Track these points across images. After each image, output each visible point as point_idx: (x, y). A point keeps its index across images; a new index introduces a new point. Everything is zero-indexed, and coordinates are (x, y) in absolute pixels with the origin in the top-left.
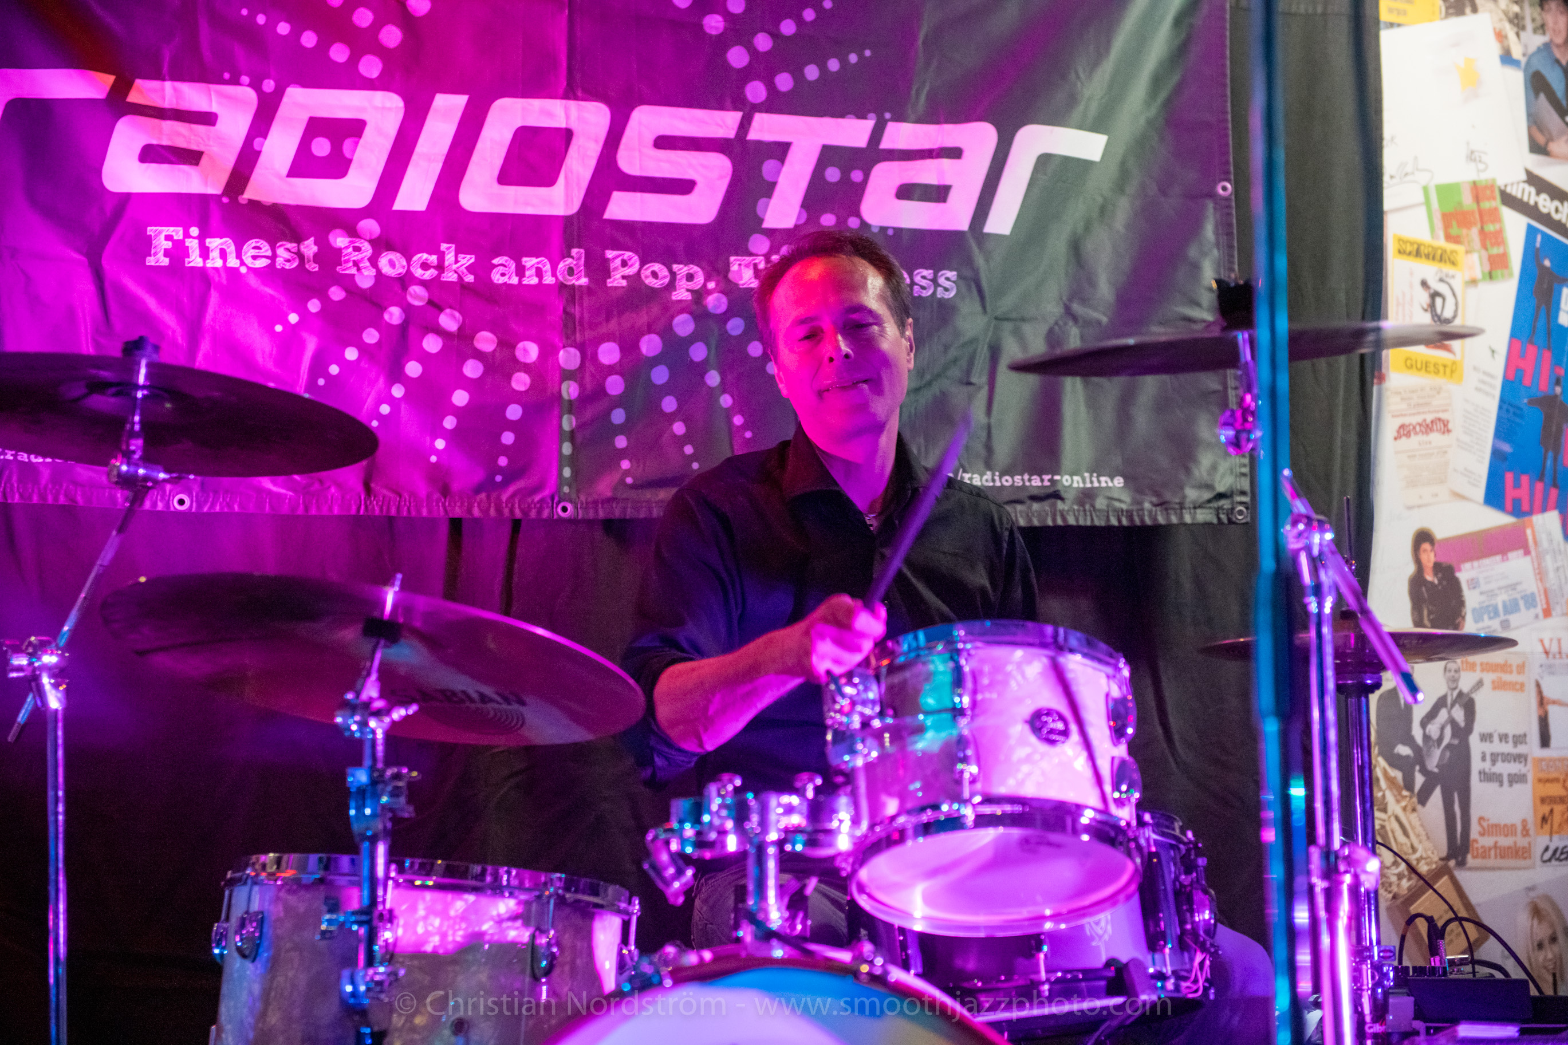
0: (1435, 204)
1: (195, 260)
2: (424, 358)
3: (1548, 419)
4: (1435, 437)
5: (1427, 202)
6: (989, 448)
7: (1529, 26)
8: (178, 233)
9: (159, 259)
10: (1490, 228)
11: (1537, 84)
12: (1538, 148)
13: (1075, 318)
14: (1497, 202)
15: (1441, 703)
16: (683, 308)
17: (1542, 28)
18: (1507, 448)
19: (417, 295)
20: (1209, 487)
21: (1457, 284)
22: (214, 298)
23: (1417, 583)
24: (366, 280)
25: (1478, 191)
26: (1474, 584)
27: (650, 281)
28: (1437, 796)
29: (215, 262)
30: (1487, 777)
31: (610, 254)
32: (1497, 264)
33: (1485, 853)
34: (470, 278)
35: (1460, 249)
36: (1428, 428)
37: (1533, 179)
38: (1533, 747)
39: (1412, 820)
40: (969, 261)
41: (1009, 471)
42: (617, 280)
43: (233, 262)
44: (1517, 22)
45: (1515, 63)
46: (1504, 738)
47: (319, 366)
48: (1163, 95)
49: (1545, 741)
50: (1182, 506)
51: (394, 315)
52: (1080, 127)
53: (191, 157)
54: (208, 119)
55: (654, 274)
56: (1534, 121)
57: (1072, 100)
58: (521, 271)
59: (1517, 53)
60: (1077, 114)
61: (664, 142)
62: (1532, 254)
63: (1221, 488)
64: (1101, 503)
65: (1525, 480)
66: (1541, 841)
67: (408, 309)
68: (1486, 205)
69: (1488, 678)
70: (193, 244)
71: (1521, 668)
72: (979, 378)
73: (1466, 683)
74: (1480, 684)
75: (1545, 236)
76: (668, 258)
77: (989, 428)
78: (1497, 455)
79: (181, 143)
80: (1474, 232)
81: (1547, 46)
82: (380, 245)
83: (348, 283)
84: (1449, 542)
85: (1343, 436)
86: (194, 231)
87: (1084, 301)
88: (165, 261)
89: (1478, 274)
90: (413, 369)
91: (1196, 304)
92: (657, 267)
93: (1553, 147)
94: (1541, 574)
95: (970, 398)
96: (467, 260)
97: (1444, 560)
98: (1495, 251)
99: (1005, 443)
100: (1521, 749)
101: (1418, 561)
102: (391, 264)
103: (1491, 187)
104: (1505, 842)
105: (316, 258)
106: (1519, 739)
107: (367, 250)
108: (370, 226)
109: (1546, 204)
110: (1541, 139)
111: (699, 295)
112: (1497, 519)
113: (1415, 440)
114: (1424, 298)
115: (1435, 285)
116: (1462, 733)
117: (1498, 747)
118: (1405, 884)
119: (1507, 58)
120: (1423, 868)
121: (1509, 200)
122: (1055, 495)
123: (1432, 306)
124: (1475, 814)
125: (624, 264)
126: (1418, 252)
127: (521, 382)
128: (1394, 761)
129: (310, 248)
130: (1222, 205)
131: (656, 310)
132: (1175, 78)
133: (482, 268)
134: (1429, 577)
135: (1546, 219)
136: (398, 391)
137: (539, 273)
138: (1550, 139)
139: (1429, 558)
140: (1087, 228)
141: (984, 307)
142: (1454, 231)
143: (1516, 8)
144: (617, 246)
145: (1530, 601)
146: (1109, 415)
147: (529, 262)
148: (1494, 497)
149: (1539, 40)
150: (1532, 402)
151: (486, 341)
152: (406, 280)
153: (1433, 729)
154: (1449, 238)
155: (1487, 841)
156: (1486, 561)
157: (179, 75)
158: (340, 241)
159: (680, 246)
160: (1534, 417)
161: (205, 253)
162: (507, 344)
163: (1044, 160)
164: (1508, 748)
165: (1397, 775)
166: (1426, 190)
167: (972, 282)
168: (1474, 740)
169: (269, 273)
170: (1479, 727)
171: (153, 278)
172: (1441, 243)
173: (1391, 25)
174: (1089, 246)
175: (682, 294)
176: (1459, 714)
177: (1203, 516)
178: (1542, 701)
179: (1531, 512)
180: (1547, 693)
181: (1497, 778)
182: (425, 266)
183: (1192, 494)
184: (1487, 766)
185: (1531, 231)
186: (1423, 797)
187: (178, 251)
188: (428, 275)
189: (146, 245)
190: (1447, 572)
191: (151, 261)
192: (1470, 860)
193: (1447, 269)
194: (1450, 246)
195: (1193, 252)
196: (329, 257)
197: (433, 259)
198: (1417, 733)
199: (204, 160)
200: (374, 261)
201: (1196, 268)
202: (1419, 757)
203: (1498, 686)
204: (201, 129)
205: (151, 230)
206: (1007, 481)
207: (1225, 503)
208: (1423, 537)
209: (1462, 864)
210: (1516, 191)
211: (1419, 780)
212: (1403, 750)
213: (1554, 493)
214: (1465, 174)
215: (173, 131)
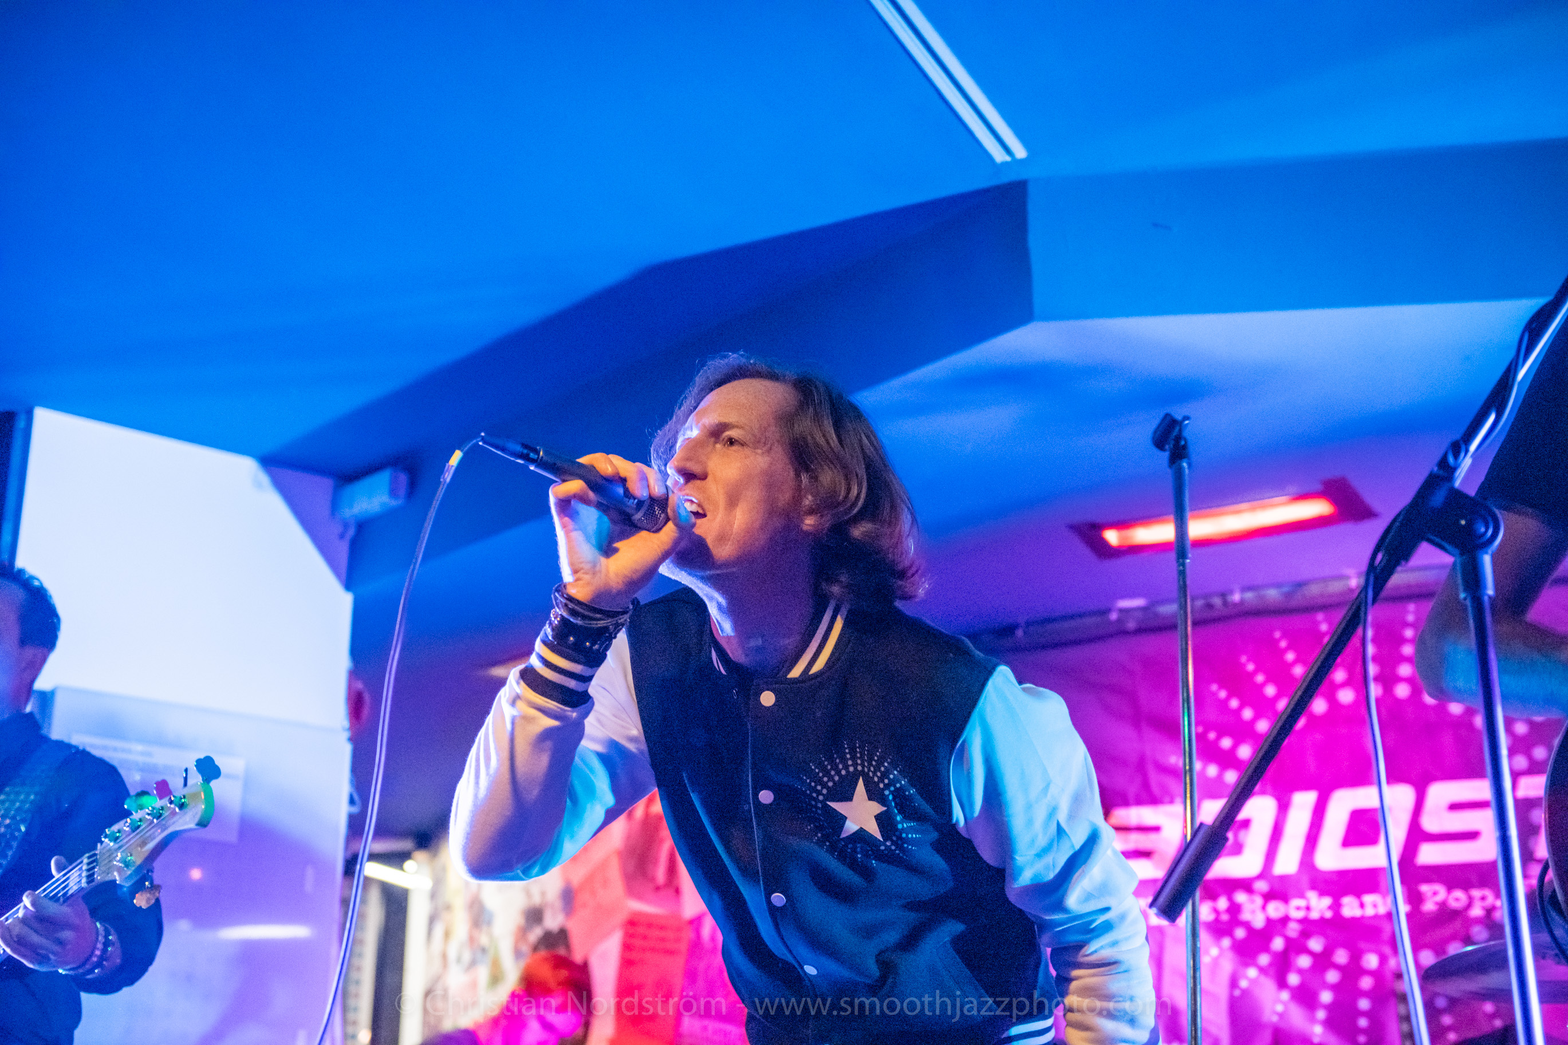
2: (1300, 971)
16: (1478, 921)
19: (1293, 929)
24: (1258, 921)
27: (1454, 904)
31: (1425, 888)
34: (1329, 914)
42: (1429, 906)
47: (1234, 983)
51: (1278, 944)
53: (1148, 854)
54: (1156, 829)
55: (1457, 899)
58: (1362, 906)
61: (1455, 807)
67: (1288, 940)
76: (1466, 886)
79: (1142, 846)
82: (1268, 897)
83: (1247, 925)
90: (1293, 979)
92: (1459, 894)
96: (1327, 901)
102: (1275, 910)
105: (1229, 910)
107: (1259, 901)
108: (1262, 886)
111: (1490, 911)
125: (1435, 893)
127: (1366, 983)
129: (1223, 903)
131: (1457, 925)
133: (1336, 906)
136: (1285, 995)
137: (1375, 906)
144: (1428, 881)
147: (1368, 899)
151: (1341, 957)
152: (1285, 920)
157: (1139, 803)
158: (1241, 897)
159: (1474, 878)
162: (1356, 956)
175: (1477, 912)
182: (1298, 908)
188: (1300, 915)
196: (1235, 909)
197: (1301, 903)
199: (1156, 857)
200: (1264, 908)
204: (1152, 836)
215: (1137, 841)
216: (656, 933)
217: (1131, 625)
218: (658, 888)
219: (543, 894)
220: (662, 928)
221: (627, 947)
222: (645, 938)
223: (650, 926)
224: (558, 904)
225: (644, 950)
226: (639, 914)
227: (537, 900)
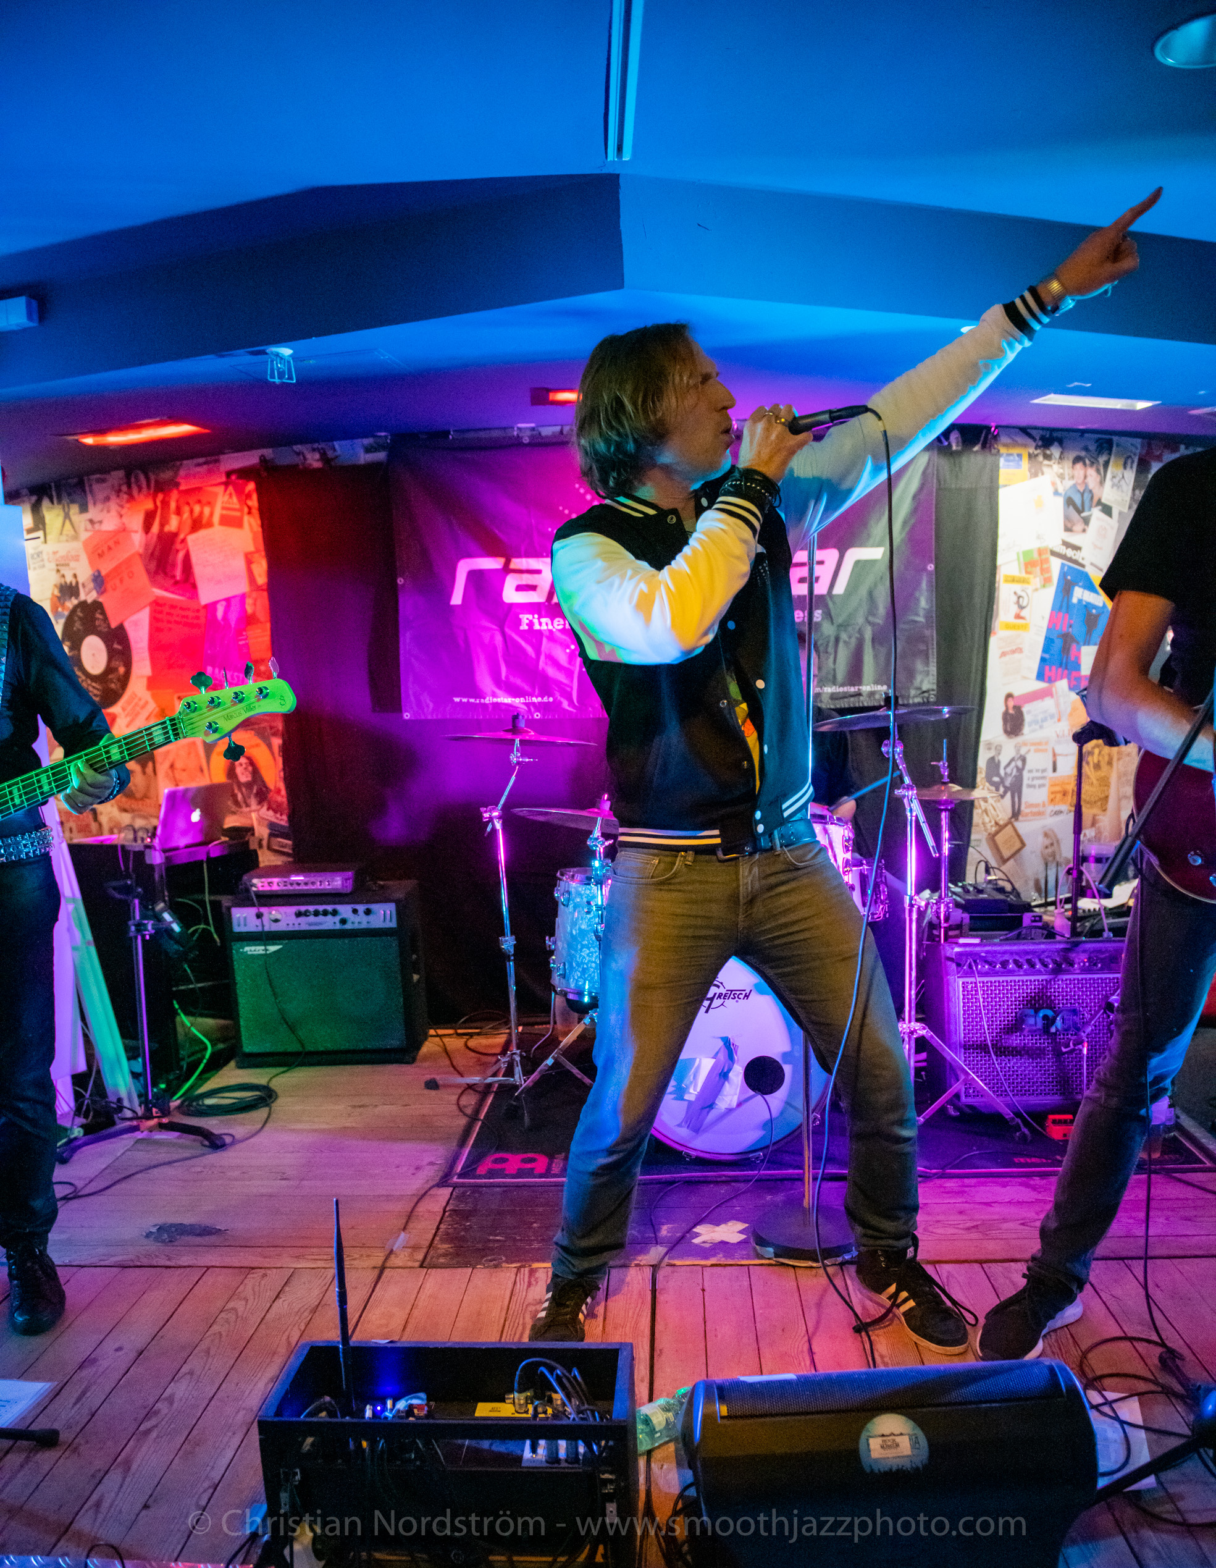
0: (1022, 559)
1: (537, 627)
3: (1065, 642)
4: (1016, 655)
5: (1018, 559)
6: (834, 677)
7: (1067, 477)
8: (530, 617)
9: (524, 627)
10: (1045, 566)
11: (1069, 502)
12: (1068, 529)
13: (869, 623)
14: (1049, 555)
15: (1013, 760)
17: (1073, 477)
18: (1047, 656)
20: (920, 688)
21: (1029, 591)
22: (545, 640)
23: (1006, 716)
25: (1040, 552)
26: (1029, 712)
28: (1009, 795)
29: (544, 627)
30: (1029, 786)
32: (1047, 581)
33: (1027, 815)
35: (1031, 576)
36: (1013, 652)
37: (1066, 544)
38: (1050, 773)
39: (998, 805)
40: (826, 606)
41: (842, 685)
43: (550, 627)
44: (1061, 477)
45: (1060, 495)
46: (1037, 771)
48: (907, 529)
49: (1055, 770)
50: (909, 697)
52: (873, 546)
53: (533, 588)
54: (539, 572)
56: (1067, 518)
57: (869, 536)
59: (1061, 490)
60: (871, 541)
62: (1063, 575)
63: (924, 688)
64: (877, 697)
65: (1054, 668)
66: (1051, 808)
68: (1043, 557)
69: (1033, 748)
70: (536, 621)
71: (1047, 743)
72: (831, 649)
73: (1023, 751)
74: (1029, 751)
75: (1069, 567)
77: (834, 670)
78: (1043, 660)
79: (530, 583)
80: (1038, 569)
81: (1074, 486)
84: (1019, 697)
85: (976, 662)
86: (536, 616)
87: (874, 615)
88: (526, 628)
89: (1038, 585)
91: (917, 615)
93: (1075, 528)
94: (1057, 705)
95: (827, 659)
97: (1018, 704)
98: (1046, 575)
99: (840, 676)
100: (1045, 774)
101: (1007, 706)
103: (1046, 549)
104: (1035, 810)
106: (1044, 771)
109: (1070, 553)
110: (1069, 525)
112: (1042, 685)
113: (1007, 658)
114: (1015, 599)
115: (1020, 593)
116: (1020, 771)
117: (1035, 774)
118: (994, 829)
119: (1056, 493)
120: (1001, 823)
121: (1053, 553)
122: (859, 694)
123: (1018, 602)
124: (1023, 800)
126: (1013, 580)
128: (992, 783)
130: (929, 573)
132: (913, 521)
134: (1011, 711)
135: (1070, 560)
138: (1073, 525)
139: (1011, 703)
140: (876, 585)
141: (832, 623)
142: (1029, 569)
143: (1061, 471)
145: (1052, 716)
146: (882, 659)
148: (1040, 676)
149: (1072, 483)
150: (1058, 637)
153: (1009, 770)
154: (1027, 572)
155: (1028, 811)
156: (1035, 703)
157: (528, 555)
160: (1058, 643)
161: (540, 624)
163: (857, 563)
164: (1039, 774)
165: (993, 788)
166: (1018, 554)
167: (828, 615)
168: (1025, 774)
169: (563, 631)
170: (1027, 767)
171: (522, 634)
172: (1024, 575)
173: (1005, 486)
174: (876, 593)
176: (1020, 764)
177: (917, 700)
178: (1054, 755)
179: (1055, 680)
180: (1057, 752)
181: (1033, 786)
183: (913, 692)
184: (1030, 782)
185: (1063, 565)
186: (1002, 796)
187: (531, 624)
189: (519, 622)
190: (1018, 709)
191: (522, 628)
192: (1020, 818)
193: (1025, 586)
194: (1027, 576)
195: (917, 594)
198: (1002, 772)
199: (538, 589)
201: (918, 600)
202: (1002, 781)
203: (1037, 751)
204: (536, 576)
205: (521, 616)
206: (841, 690)
207: (926, 695)
208: (1009, 696)
209: (1017, 820)
210: (1057, 550)
211: (1002, 790)
212: (996, 779)
213: (1066, 672)
214: (1034, 545)
215: (527, 579)
216: (178, 611)
217: (526, 440)
218: (176, 583)
219: (75, 576)
220: (182, 609)
221: (154, 619)
222: (168, 614)
223: (173, 607)
224: (91, 585)
225: (169, 622)
226: (163, 598)
227: (69, 579)
